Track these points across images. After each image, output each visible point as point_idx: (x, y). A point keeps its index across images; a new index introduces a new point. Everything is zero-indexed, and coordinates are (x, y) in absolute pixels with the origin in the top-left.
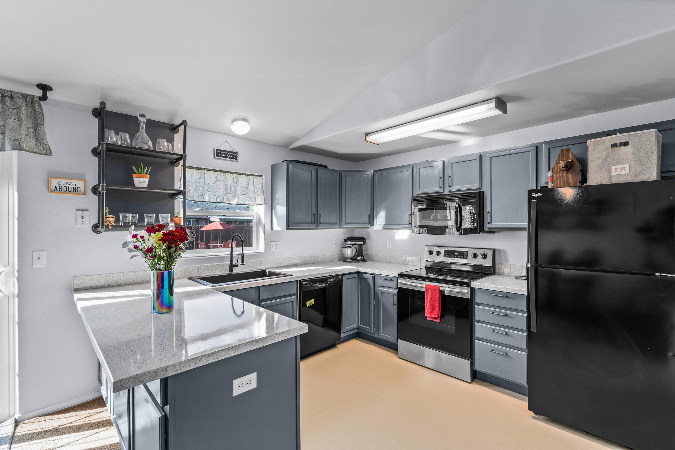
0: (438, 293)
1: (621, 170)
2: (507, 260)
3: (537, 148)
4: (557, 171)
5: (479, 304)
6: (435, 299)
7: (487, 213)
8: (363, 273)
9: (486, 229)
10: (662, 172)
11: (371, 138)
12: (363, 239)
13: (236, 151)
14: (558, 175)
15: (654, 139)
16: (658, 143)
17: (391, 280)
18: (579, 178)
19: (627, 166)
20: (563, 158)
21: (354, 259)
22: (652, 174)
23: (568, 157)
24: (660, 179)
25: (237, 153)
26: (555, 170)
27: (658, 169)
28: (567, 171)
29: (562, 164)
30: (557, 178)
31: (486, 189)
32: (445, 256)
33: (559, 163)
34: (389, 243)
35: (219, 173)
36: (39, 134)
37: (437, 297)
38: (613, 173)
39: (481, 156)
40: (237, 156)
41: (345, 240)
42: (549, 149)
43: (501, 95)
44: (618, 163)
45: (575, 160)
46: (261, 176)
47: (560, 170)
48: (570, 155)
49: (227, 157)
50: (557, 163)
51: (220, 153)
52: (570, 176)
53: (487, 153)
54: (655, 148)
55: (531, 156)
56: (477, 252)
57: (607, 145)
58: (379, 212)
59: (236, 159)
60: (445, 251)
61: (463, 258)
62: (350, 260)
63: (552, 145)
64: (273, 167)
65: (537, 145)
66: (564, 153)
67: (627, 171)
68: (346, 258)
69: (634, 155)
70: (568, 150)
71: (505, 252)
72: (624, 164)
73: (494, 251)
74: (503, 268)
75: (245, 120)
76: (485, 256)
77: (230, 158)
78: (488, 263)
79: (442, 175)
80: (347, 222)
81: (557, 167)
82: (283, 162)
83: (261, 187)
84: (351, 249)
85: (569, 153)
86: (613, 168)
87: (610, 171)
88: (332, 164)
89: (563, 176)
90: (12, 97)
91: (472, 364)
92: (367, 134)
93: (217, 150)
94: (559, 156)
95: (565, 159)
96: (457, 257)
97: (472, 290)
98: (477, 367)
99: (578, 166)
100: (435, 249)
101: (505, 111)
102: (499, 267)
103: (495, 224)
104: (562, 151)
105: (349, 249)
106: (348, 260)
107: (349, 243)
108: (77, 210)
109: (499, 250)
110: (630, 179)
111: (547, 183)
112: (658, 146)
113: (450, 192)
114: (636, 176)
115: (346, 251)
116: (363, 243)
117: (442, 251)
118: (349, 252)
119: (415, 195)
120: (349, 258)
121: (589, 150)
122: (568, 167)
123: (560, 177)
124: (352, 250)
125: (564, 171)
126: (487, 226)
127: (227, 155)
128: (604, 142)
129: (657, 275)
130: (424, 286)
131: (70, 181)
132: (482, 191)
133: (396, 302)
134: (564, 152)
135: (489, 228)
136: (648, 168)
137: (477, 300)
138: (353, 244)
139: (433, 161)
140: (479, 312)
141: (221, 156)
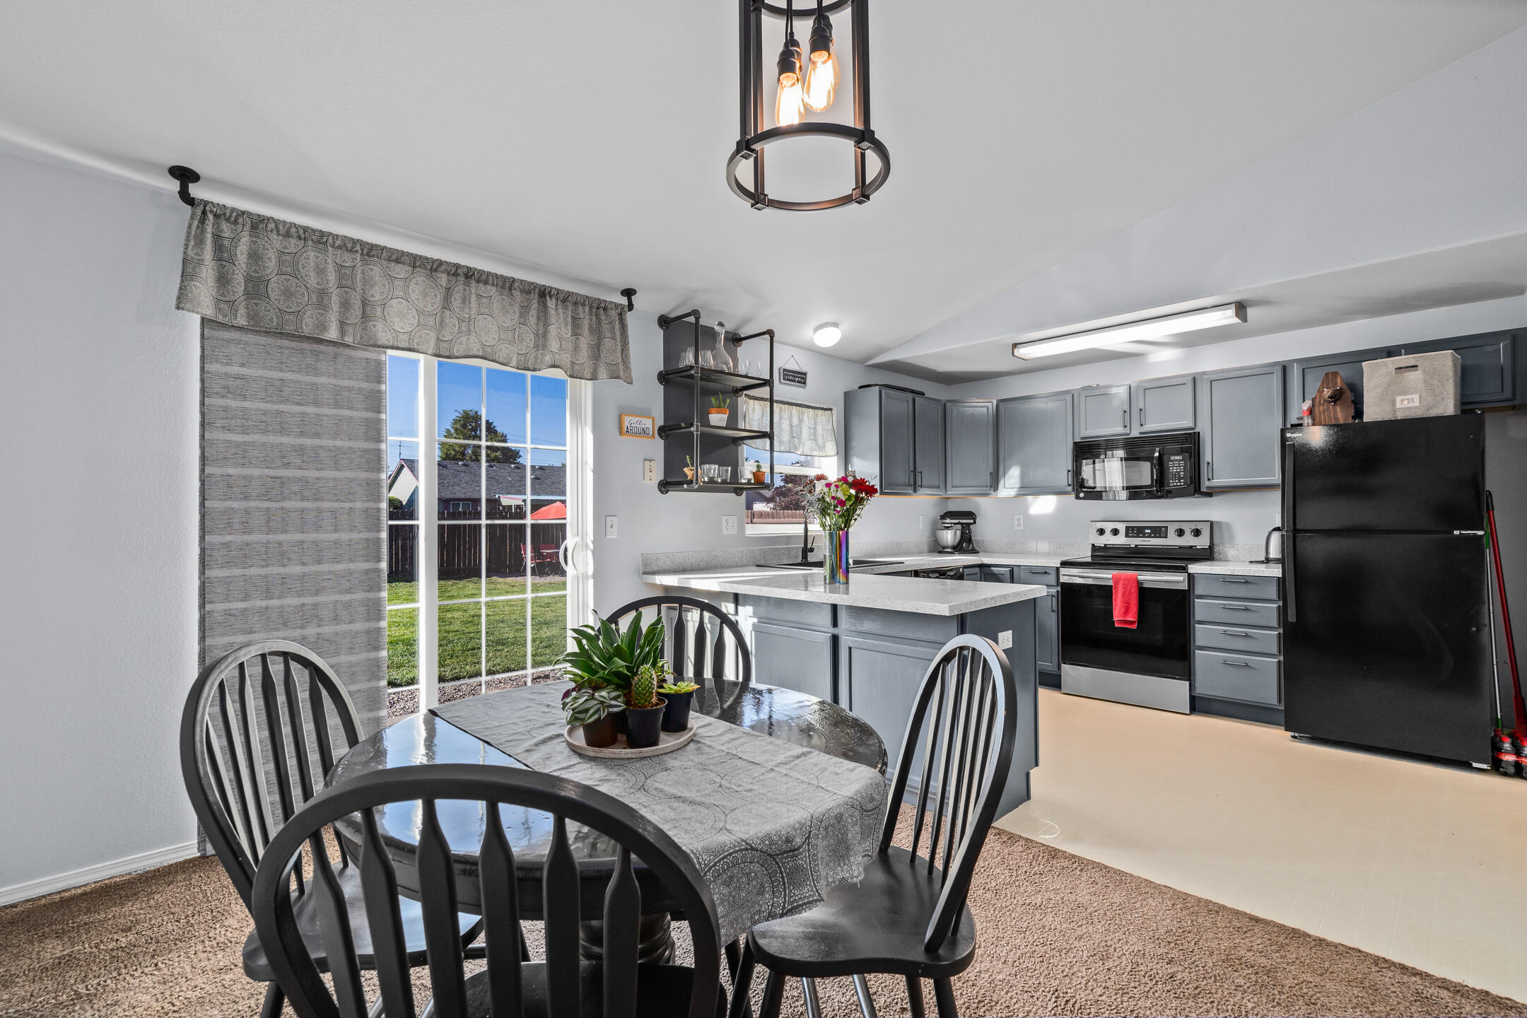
0: (1135, 585)
1: (1409, 402)
2: (1232, 538)
3: (1285, 369)
4: (1320, 401)
5: (1200, 597)
6: (1130, 593)
7: (1206, 465)
8: (989, 566)
9: (1203, 489)
10: (1463, 404)
11: (1022, 352)
12: (971, 515)
13: (804, 370)
14: (1321, 408)
15: (1449, 363)
16: (1455, 367)
17: (1046, 573)
18: (1352, 412)
19: (1416, 397)
20: (1328, 384)
21: (958, 549)
22: (1448, 407)
23: (1336, 384)
24: (1459, 413)
25: (805, 374)
26: (1317, 400)
27: (1456, 400)
28: (1335, 402)
29: (1327, 393)
30: (1320, 412)
31: (1203, 428)
32: (1127, 535)
33: (1323, 391)
34: (1019, 520)
35: (783, 406)
36: (626, 356)
37: (1134, 590)
38: (1398, 405)
39: (1194, 378)
40: (805, 379)
41: (943, 517)
42: (1303, 370)
43: (1244, 300)
44: (1404, 393)
45: (1345, 387)
46: (831, 410)
47: (1325, 401)
48: (1339, 380)
49: (794, 381)
50: (1321, 391)
51: (787, 375)
52: (1338, 409)
53: (1205, 373)
54: (1451, 374)
55: (1276, 379)
56: (1183, 526)
57: (1390, 370)
58: (1010, 468)
59: (805, 383)
60: (1127, 528)
61: (1160, 537)
62: (950, 550)
63: (1308, 365)
64: (847, 396)
65: (1285, 363)
66: (1329, 378)
67: (1417, 404)
68: (944, 548)
69: (1425, 382)
70: (1335, 374)
71: (1228, 525)
72: (1412, 394)
73: (1212, 523)
74: (1226, 550)
75: (835, 325)
76: (1197, 533)
77: (798, 382)
78: (1202, 542)
79: (1127, 408)
80: (954, 484)
81: (1320, 397)
82: (860, 387)
83: (830, 427)
84: (953, 531)
85: (1336, 378)
86: (1398, 399)
87: (1394, 402)
88: (933, 391)
89: (1328, 410)
90: (605, 309)
91: (1191, 687)
92: (1015, 346)
93: (784, 370)
94: (1323, 382)
95: (1331, 385)
96: (1150, 537)
97: (1191, 578)
98: (1200, 690)
99: (1349, 396)
100: (1108, 527)
101: (1244, 319)
102: (1221, 548)
103: (1218, 481)
104: (1327, 375)
105: (949, 531)
106: (947, 550)
107: (948, 521)
108: (645, 460)
109: (1219, 523)
110: (1420, 414)
111: (1301, 418)
112: (1455, 372)
113: (1141, 433)
114: (1428, 409)
115: (945, 535)
116: (972, 521)
117: (1122, 527)
118: (949, 537)
119: (1077, 440)
120: (948, 547)
121: (1365, 375)
122: (1336, 397)
123: (1324, 411)
124: (955, 533)
125: (1330, 402)
126: (1205, 484)
127: (794, 376)
128: (1385, 365)
129: (1456, 532)
130: (1111, 576)
131: (640, 419)
132: (1197, 431)
133: (1055, 608)
134: (1330, 376)
135: (1208, 488)
136: (1443, 399)
137: (1198, 591)
138: (955, 524)
139: (1111, 386)
140: (1200, 608)
141: (788, 380)
